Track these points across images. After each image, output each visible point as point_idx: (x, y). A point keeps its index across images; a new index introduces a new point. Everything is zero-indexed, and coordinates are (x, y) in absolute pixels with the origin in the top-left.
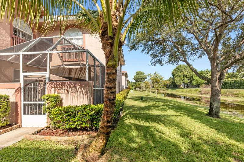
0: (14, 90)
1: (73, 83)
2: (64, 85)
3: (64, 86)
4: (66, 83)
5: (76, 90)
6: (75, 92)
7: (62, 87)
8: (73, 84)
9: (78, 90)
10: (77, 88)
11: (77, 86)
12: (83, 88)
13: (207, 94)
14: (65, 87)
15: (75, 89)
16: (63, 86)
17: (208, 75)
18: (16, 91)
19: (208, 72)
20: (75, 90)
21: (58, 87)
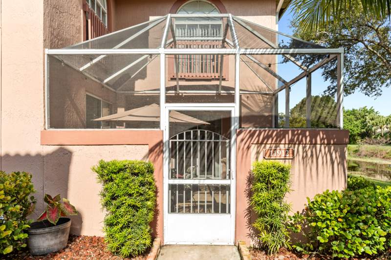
0: (146, 149)
1: (307, 133)
2: (284, 137)
3: (283, 142)
4: (290, 132)
5: (314, 150)
6: (312, 155)
7: (277, 144)
8: (309, 135)
9: (320, 150)
10: (318, 146)
11: (319, 142)
12: (332, 148)
13: (372, 156)
14: (287, 142)
15: (313, 147)
16: (281, 141)
17: (367, 117)
18: (151, 151)
19: (368, 112)
20: (312, 152)
21: (266, 144)
